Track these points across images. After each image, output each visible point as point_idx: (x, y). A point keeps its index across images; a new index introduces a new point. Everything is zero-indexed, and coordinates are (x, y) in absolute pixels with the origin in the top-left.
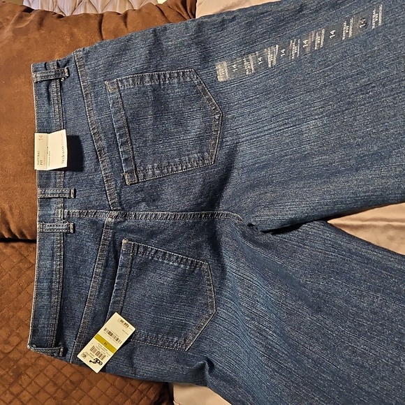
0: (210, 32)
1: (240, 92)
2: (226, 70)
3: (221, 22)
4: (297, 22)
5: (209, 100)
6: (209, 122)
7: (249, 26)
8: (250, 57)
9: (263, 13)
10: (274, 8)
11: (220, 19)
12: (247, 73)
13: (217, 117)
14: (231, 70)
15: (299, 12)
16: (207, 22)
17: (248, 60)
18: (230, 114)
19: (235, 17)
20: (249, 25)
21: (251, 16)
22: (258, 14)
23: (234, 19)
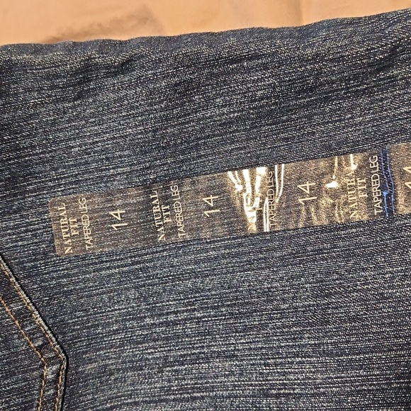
0: (34, 98)
1: (132, 294)
2: (86, 224)
3: (76, 73)
4: (364, 101)
5: (23, 316)
6: (20, 392)
7: (183, 94)
8: (174, 191)
9: (239, 60)
10: (285, 48)
11: (75, 61)
12: (161, 238)
13: (49, 373)
14: (101, 224)
15: (379, 70)
16: (25, 67)
17: (166, 200)
18: (91, 361)
19: (129, 61)
20: (183, 91)
21: (193, 62)
22: (216, 61)
23: (125, 67)
